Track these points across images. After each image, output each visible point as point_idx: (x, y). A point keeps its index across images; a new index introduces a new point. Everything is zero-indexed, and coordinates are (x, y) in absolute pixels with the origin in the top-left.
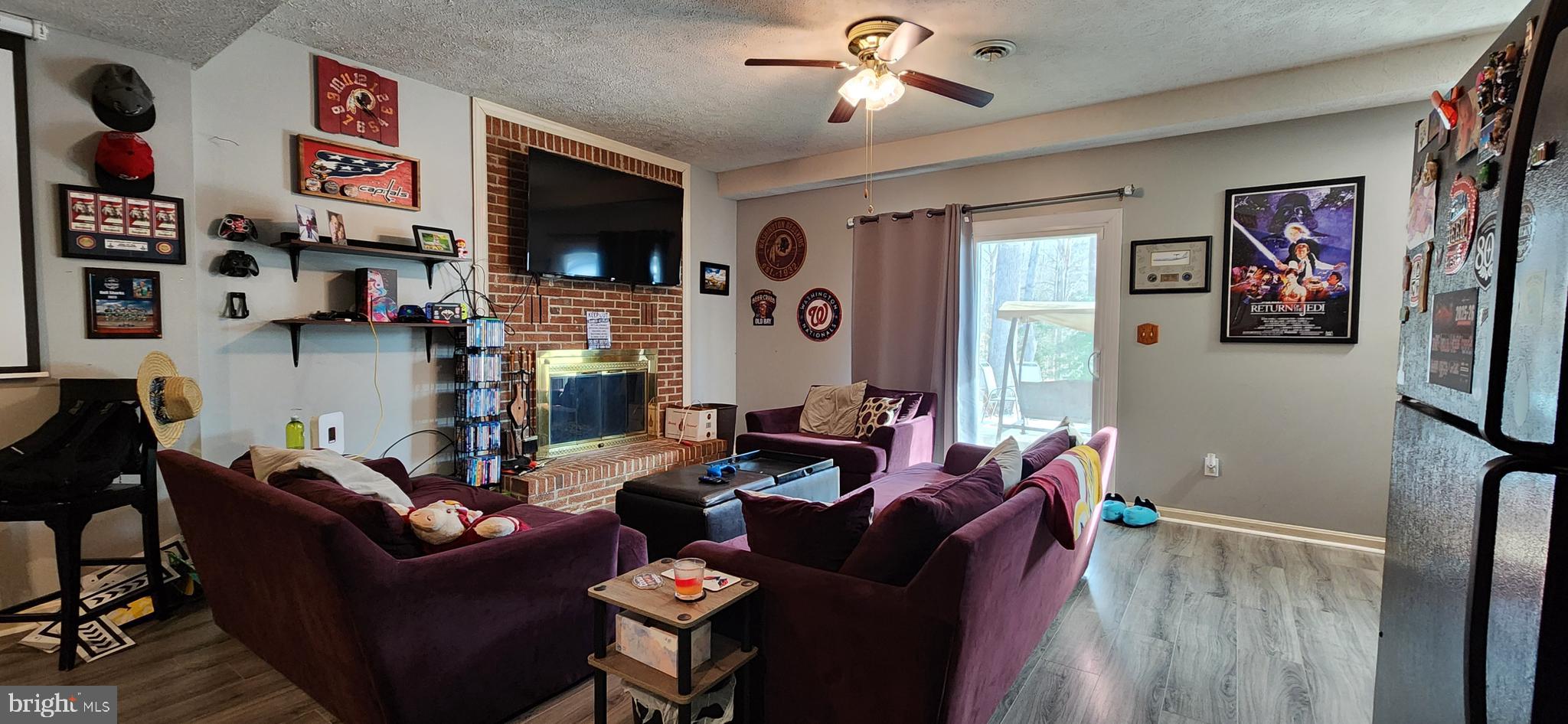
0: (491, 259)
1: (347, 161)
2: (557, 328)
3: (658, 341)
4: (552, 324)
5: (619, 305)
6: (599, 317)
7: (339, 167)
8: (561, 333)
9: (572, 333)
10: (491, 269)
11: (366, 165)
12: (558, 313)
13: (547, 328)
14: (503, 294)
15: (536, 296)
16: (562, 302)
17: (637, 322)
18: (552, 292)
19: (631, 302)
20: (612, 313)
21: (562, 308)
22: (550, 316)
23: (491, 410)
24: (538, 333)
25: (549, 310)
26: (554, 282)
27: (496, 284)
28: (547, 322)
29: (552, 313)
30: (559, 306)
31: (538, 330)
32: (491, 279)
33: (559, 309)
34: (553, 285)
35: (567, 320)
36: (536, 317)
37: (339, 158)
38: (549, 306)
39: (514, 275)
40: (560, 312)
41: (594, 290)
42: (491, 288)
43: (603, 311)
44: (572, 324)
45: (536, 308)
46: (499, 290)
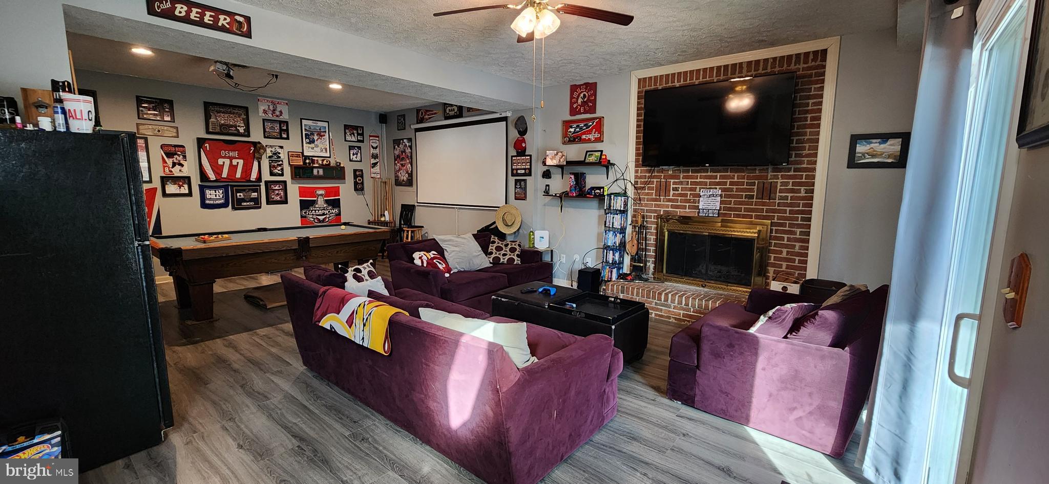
0: (637, 161)
1: (578, 126)
2: (677, 201)
3: (776, 215)
4: (673, 198)
5: (732, 184)
6: (711, 193)
7: (575, 130)
8: (679, 204)
9: (687, 204)
10: (636, 166)
11: (584, 126)
12: (678, 191)
13: (669, 200)
14: (643, 180)
15: (663, 180)
16: (681, 183)
17: (752, 197)
18: (672, 177)
19: (746, 181)
20: (723, 190)
21: (682, 187)
22: (672, 192)
23: (614, 243)
24: (663, 203)
25: (671, 189)
26: (672, 171)
27: (639, 174)
28: (669, 196)
29: (673, 190)
30: (679, 186)
31: (663, 202)
32: (636, 172)
33: (679, 188)
34: (671, 172)
35: (686, 195)
36: (662, 193)
37: (575, 126)
38: (672, 186)
39: (650, 168)
40: (680, 190)
41: (709, 174)
42: (636, 177)
43: (716, 188)
44: (688, 198)
45: (663, 188)
46: (641, 177)
